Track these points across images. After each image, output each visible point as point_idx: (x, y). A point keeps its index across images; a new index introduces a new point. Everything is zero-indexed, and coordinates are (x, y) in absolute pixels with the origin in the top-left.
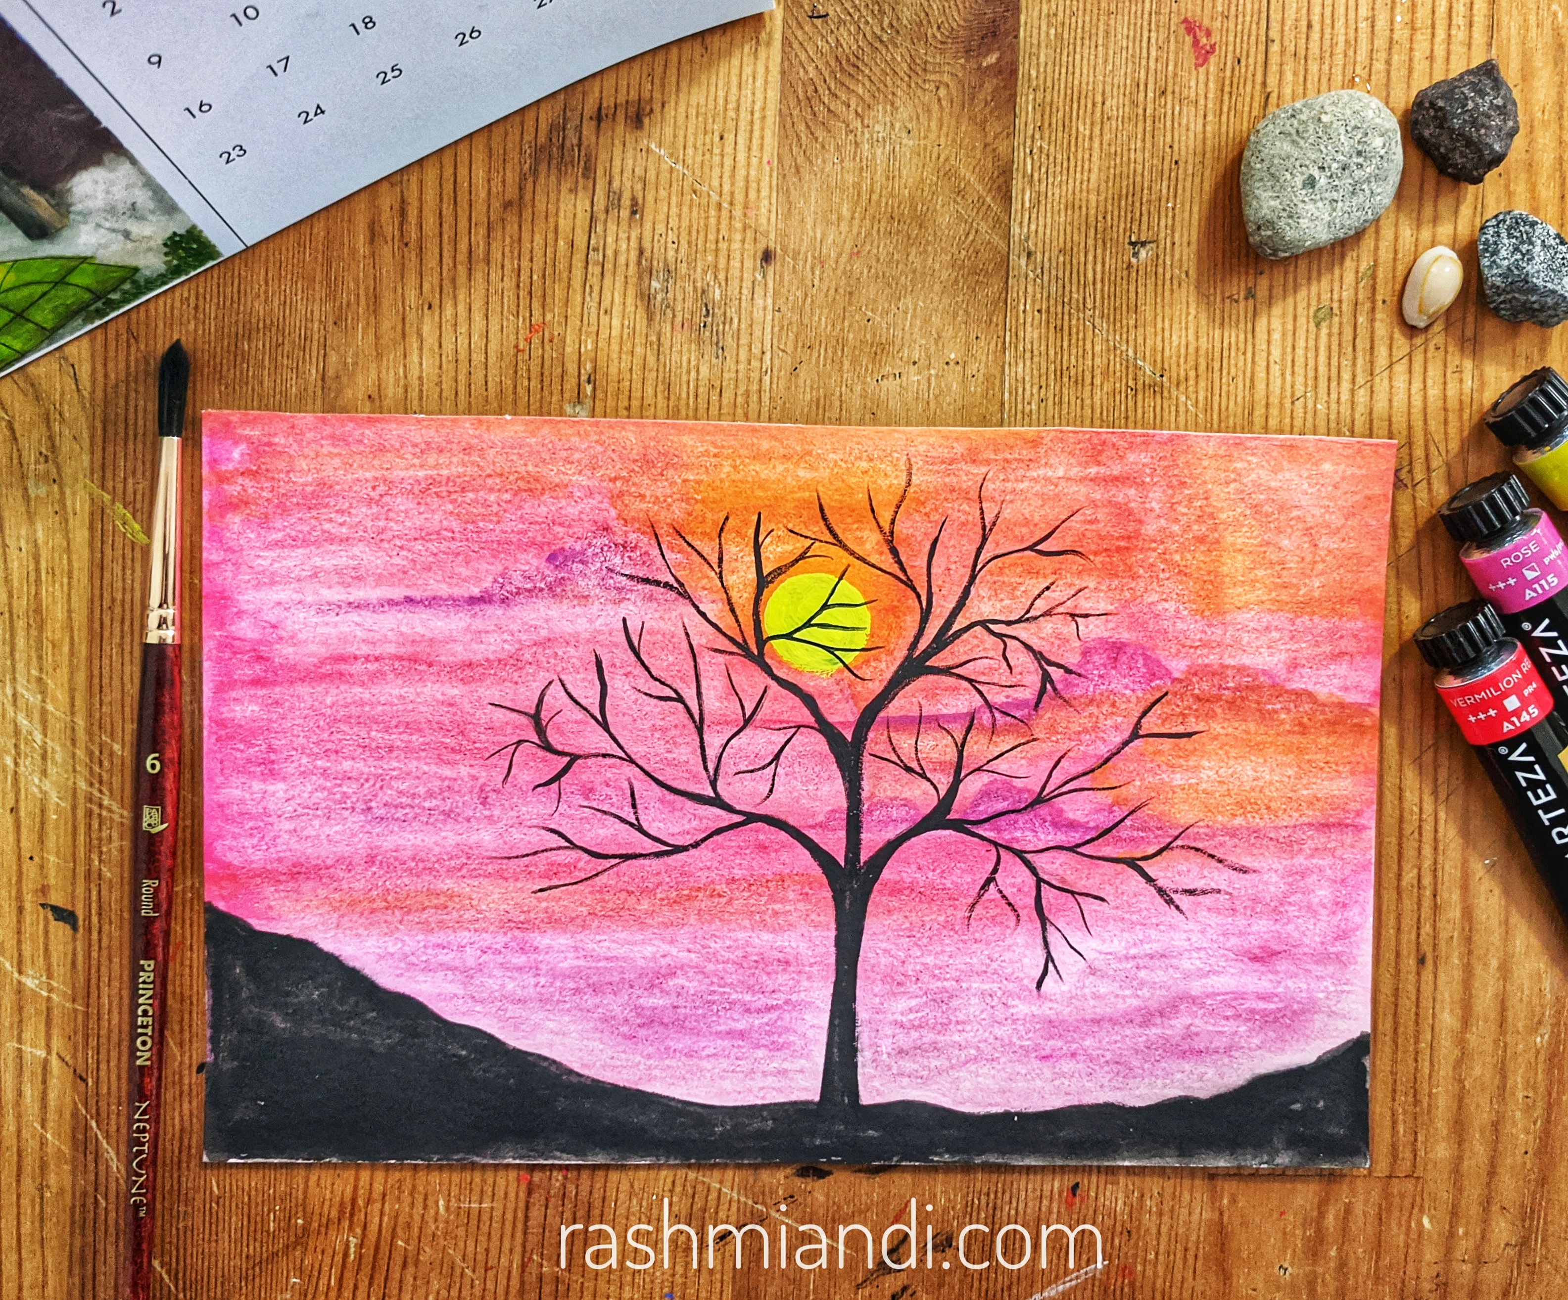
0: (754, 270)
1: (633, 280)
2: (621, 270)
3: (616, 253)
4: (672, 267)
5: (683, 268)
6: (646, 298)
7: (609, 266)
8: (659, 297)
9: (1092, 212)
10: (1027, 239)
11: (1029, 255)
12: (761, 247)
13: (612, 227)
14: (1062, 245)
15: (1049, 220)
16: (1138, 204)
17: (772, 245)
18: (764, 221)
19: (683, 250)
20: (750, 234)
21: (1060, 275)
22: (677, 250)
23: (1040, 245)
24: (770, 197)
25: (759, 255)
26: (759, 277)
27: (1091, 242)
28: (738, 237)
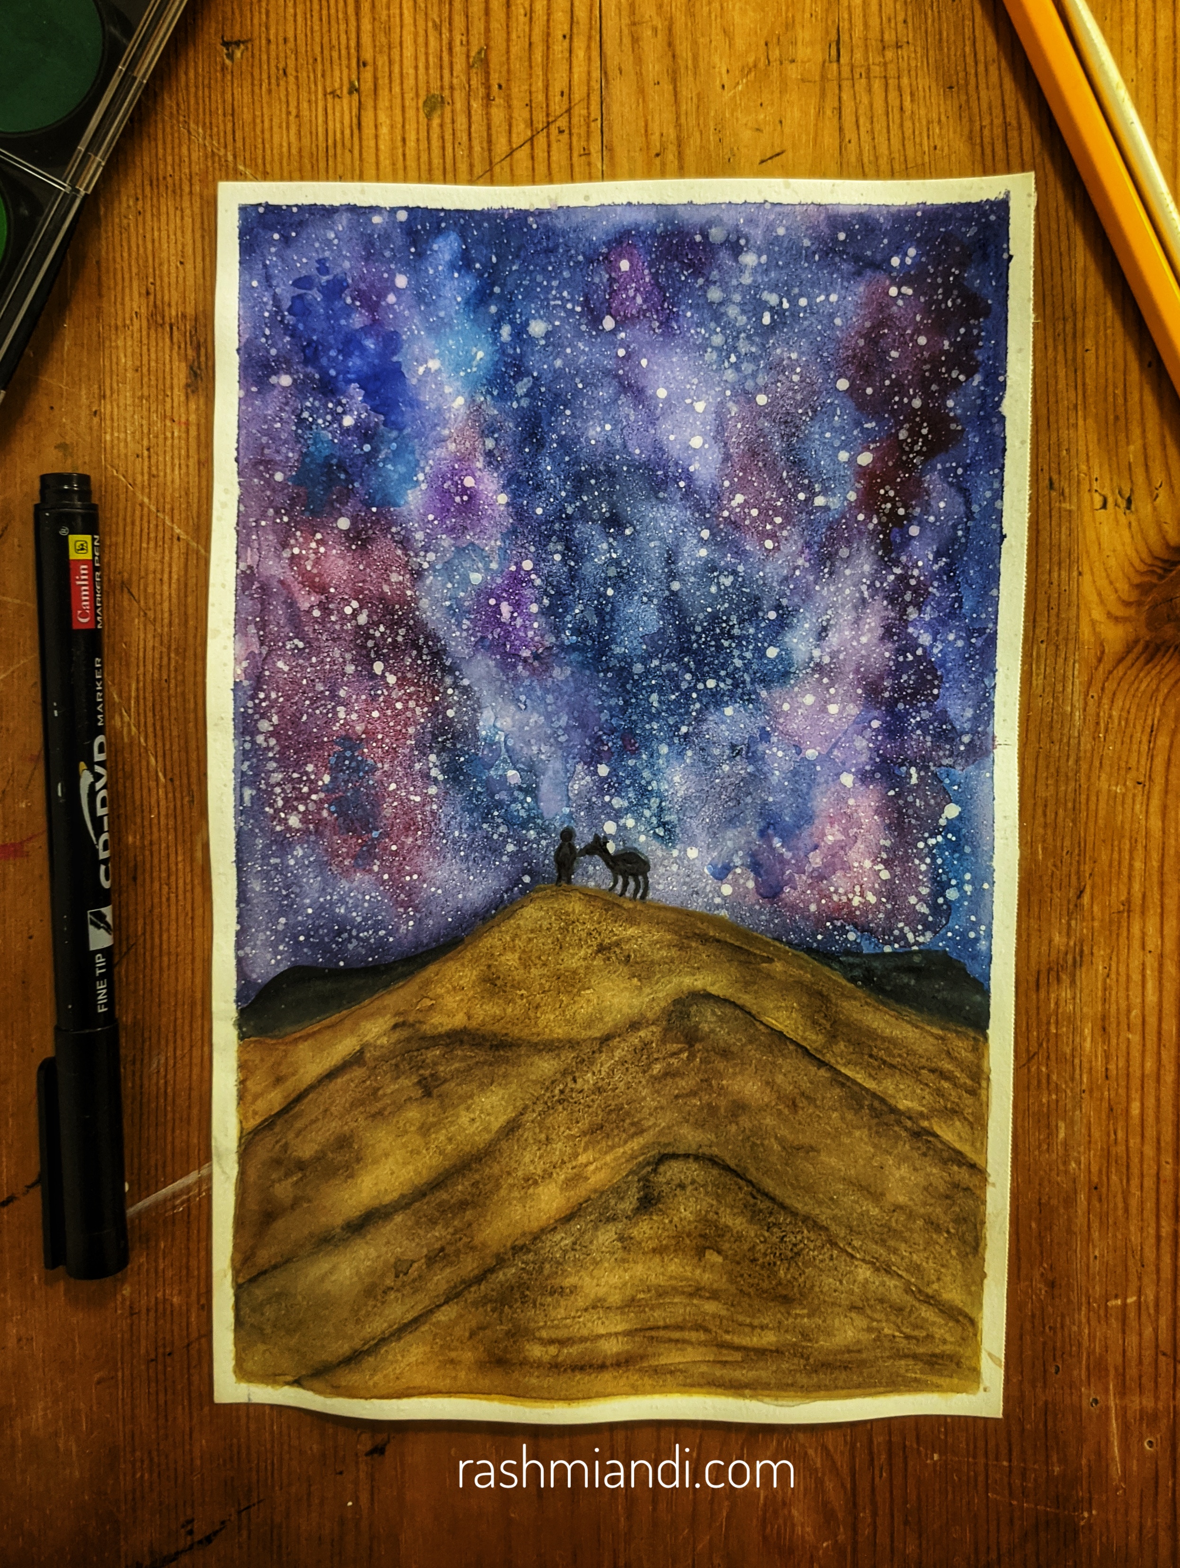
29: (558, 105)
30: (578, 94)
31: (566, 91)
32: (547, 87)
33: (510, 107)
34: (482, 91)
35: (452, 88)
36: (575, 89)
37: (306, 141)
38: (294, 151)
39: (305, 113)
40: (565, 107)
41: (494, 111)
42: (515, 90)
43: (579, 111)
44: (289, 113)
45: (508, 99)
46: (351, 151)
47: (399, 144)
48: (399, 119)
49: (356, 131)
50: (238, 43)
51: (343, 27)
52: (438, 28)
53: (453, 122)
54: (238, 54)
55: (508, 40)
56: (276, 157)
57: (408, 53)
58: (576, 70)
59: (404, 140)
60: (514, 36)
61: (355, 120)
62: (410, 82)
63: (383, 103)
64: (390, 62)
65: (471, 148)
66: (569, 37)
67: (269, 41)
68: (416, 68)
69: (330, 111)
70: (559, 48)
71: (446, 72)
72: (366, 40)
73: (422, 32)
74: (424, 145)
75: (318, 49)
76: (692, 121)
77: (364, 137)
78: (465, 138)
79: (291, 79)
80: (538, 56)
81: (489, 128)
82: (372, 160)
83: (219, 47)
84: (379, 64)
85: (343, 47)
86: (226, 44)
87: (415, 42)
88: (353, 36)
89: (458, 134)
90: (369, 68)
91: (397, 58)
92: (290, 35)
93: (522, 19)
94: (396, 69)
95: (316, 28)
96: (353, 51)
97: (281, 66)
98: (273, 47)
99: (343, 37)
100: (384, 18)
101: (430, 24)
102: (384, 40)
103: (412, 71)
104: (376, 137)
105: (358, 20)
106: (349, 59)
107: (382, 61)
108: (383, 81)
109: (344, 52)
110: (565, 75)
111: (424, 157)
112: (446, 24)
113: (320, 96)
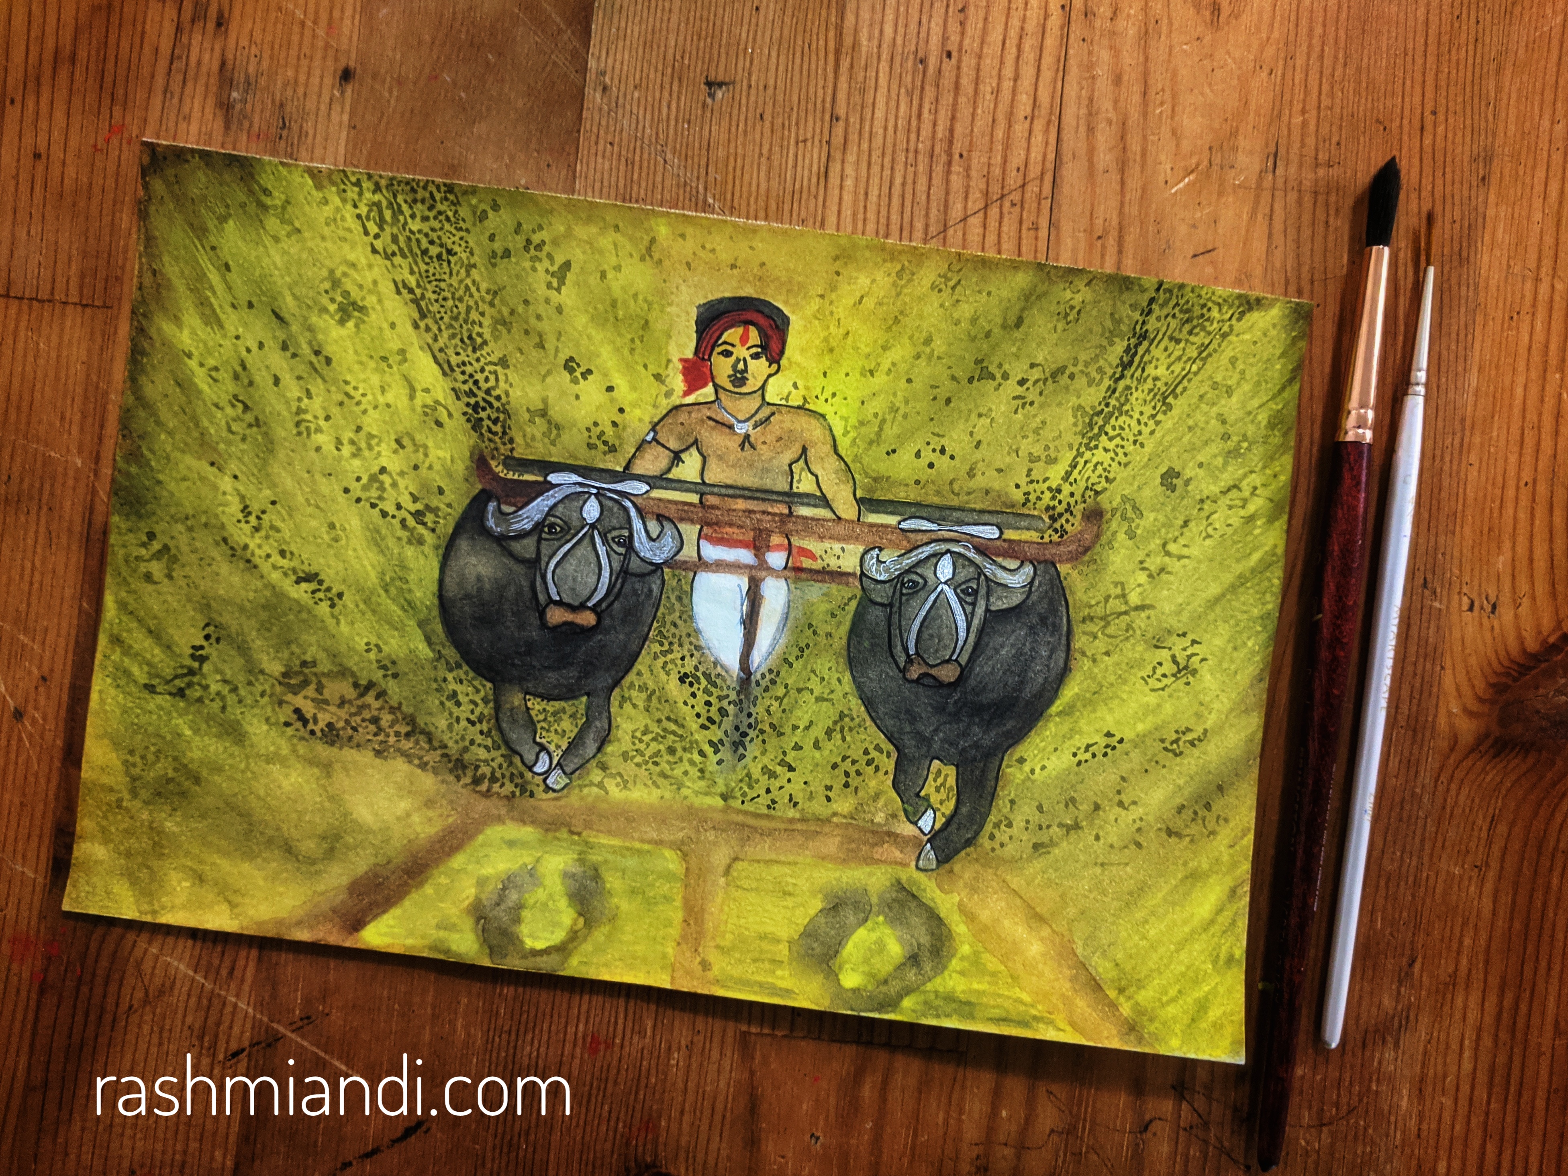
0: (333, 87)
1: (213, 89)
2: (202, 80)
3: (199, 63)
4: (252, 80)
5: (263, 81)
6: (225, 107)
7: (191, 73)
8: (238, 106)
9: (671, 51)
10: (603, 73)
11: (605, 89)
12: (341, 66)
13: (197, 38)
14: (637, 81)
15: (626, 57)
16: (716, 46)
17: (352, 64)
18: (345, 40)
19: (265, 65)
20: (331, 53)
21: (635, 111)
22: (259, 63)
23: (616, 81)
24: (353, 18)
25: (340, 73)
26: (337, 93)
27: (667, 80)
28: (319, 55)
29: (1013, 179)
30: (1034, 171)
31: (1022, 169)
32: (1005, 162)
33: (968, 176)
34: (944, 158)
35: (916, 151)
36: (1031, 167)
37: (774, 184)
38: (763, 190)
39: (776, 157)
40: (1020, 182)
41: (954, 178)
42: (974, 162)
43: (1032, 189)
44: (761, 155)
45: (968, 169)
46: (816, 197)
47: (862, 197)
48: (864, 173)
49: (822, 180)
50: (720, 85)
51: (821, 82)
52: (910, 94)
53: (914, 183)
54: (719, 94)
55: (973, 115)
56: (745, 195)
57: (879, 114)
58: (1033, 149)
59: (866, 194)
60: (979, 111)
61: (822, 169)
62: (878, 141)
63: (851, 158)
64: (862, 120)
65: (928, 208)
66: (1031, 118)
67: (750, 86)
68: (886, 129)
69: (800, 158)
70: (1020, 128)
71: (913, 136)
72: (842, 96)
73: (894, 97)
74: (884, 201)
75: (795, 99)
76: (1135, 211)
77: (830, 186)
78: (924, 198)
79: (767, 124)
80: (999, 134)
81: (947, 193)
82: (835, 208)
83: (703, 86)
84: (852, 120)
85: (819, 100)
86: (709, 84)
87: (887, 104)
88: (830, 91)
89: (918, 193)
90: (841, 123)
91: (869, 116)
92: (771, 82)
93: (988, 97)
94: (867, 128)
95: (796, 79)
96: (828, 106)
97: (759, 111)
98: (753, 91)
99: (820, 92)
100: (860, 78)
101: (903, 90)
102: (857, 99)
103: (881, 131)
104: (841, 187)
105: (836, 77)
106: (823, 111)
107: (854, 119)
108: (854, 137)
109: (819, 105)
110: (1023, 153)
111: (884, 213)
112: (917, 93)
113: (792, 142)
